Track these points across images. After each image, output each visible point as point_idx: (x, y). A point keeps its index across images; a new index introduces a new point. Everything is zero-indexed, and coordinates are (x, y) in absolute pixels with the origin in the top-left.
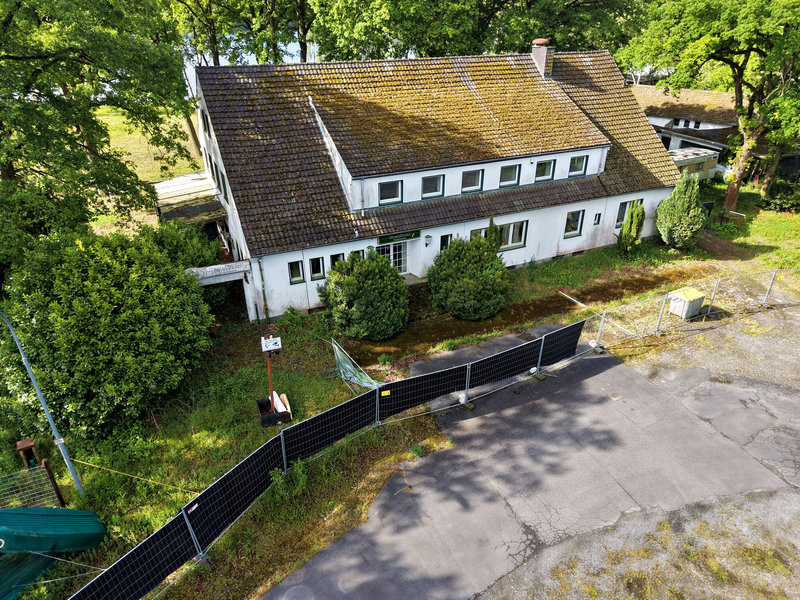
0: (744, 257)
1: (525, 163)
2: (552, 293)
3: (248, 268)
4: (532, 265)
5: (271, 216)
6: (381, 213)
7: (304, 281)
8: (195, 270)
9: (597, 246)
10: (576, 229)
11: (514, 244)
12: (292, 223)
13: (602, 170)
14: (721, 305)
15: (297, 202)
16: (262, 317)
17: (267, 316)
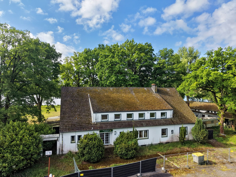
0: (224, 147)
1: (146, 112)
2: (155, 153)
3: (59, 136)
4: (152, 145)
5: (69, 122)
6: (101, 123)
7: (75, 142)
8: (43, 135)
9: (174, 141)
10: (166, 135)
11: (145, 138)
12: (74, 124)
13: (172, 117)
14: (214, 161)
15: (77, 119)
16: (61, 153)
17: (62, 153)
